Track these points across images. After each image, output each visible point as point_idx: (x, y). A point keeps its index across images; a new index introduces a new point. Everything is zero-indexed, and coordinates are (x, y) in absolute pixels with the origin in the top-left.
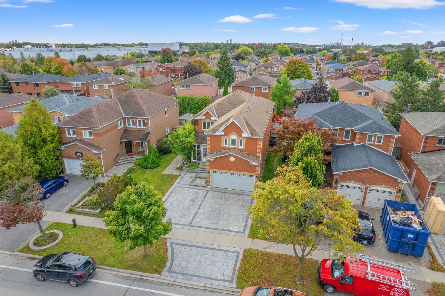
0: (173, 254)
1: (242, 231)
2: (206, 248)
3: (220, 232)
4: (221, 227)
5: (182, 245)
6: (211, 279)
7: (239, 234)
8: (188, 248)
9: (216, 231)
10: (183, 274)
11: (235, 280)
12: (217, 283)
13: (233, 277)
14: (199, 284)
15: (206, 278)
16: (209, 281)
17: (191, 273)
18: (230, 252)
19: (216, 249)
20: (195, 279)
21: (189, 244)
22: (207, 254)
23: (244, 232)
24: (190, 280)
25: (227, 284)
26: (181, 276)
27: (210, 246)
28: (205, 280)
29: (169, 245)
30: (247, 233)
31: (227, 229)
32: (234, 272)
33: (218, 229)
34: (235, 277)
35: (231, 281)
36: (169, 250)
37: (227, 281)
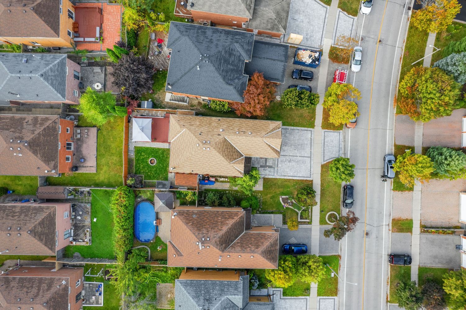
0: (330, 159)
1: (310, 132)
2: (324, 146)
3: (312, 142)
4: (309, 142)
5: (324, 157)
6: (339, 140)
7: (312, 132)
8: (326, 153)
9: (312, 144)
10: (339, 151)
11: (339, 131)
12: (341, 138)
13: (338, 132)
14: (343, 144)
15: (339, 142)
16: (341, 141)
17: (338, 149)
18: (324, 135)
19: (324, 142)
20: (340, 146)
21: (323, 154)
22: (327, 145)
23: (311, 131)
24: (341, 148)
25: (341, 134)
26: (341, 152)
27: (323, 144)
28: (341, 142)
29: (325, 162)
30: (311, 129)
31: (310, 139)
32: (335, 132)
33: (311, 143)
34: (337, 131)
35: (340, 132)
36: (328, 161)
37: (340, 134)
